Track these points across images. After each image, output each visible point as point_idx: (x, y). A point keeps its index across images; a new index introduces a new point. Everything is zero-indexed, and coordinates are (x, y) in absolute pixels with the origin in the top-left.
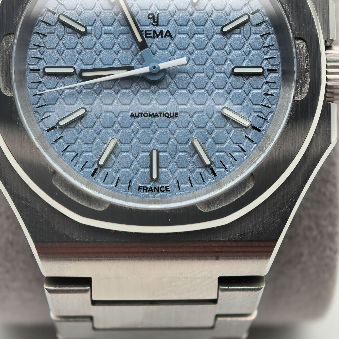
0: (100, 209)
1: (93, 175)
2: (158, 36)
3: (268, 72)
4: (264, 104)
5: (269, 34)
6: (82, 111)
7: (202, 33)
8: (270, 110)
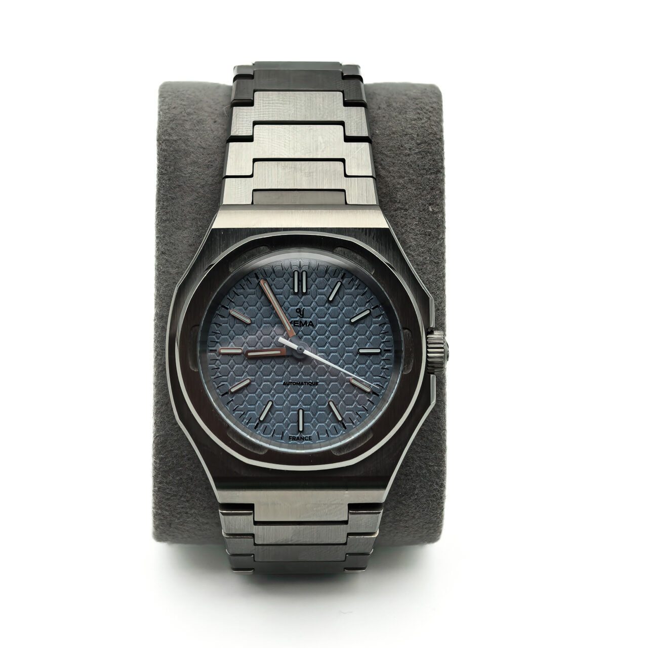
0: (261, 453)
1: (256, 428)
2: (303, 325)
3: (384, 352)
4: (381, 375)
5: (385, 324)
6: (248, 381)
7: (336, 323)
8: (386, 380)
